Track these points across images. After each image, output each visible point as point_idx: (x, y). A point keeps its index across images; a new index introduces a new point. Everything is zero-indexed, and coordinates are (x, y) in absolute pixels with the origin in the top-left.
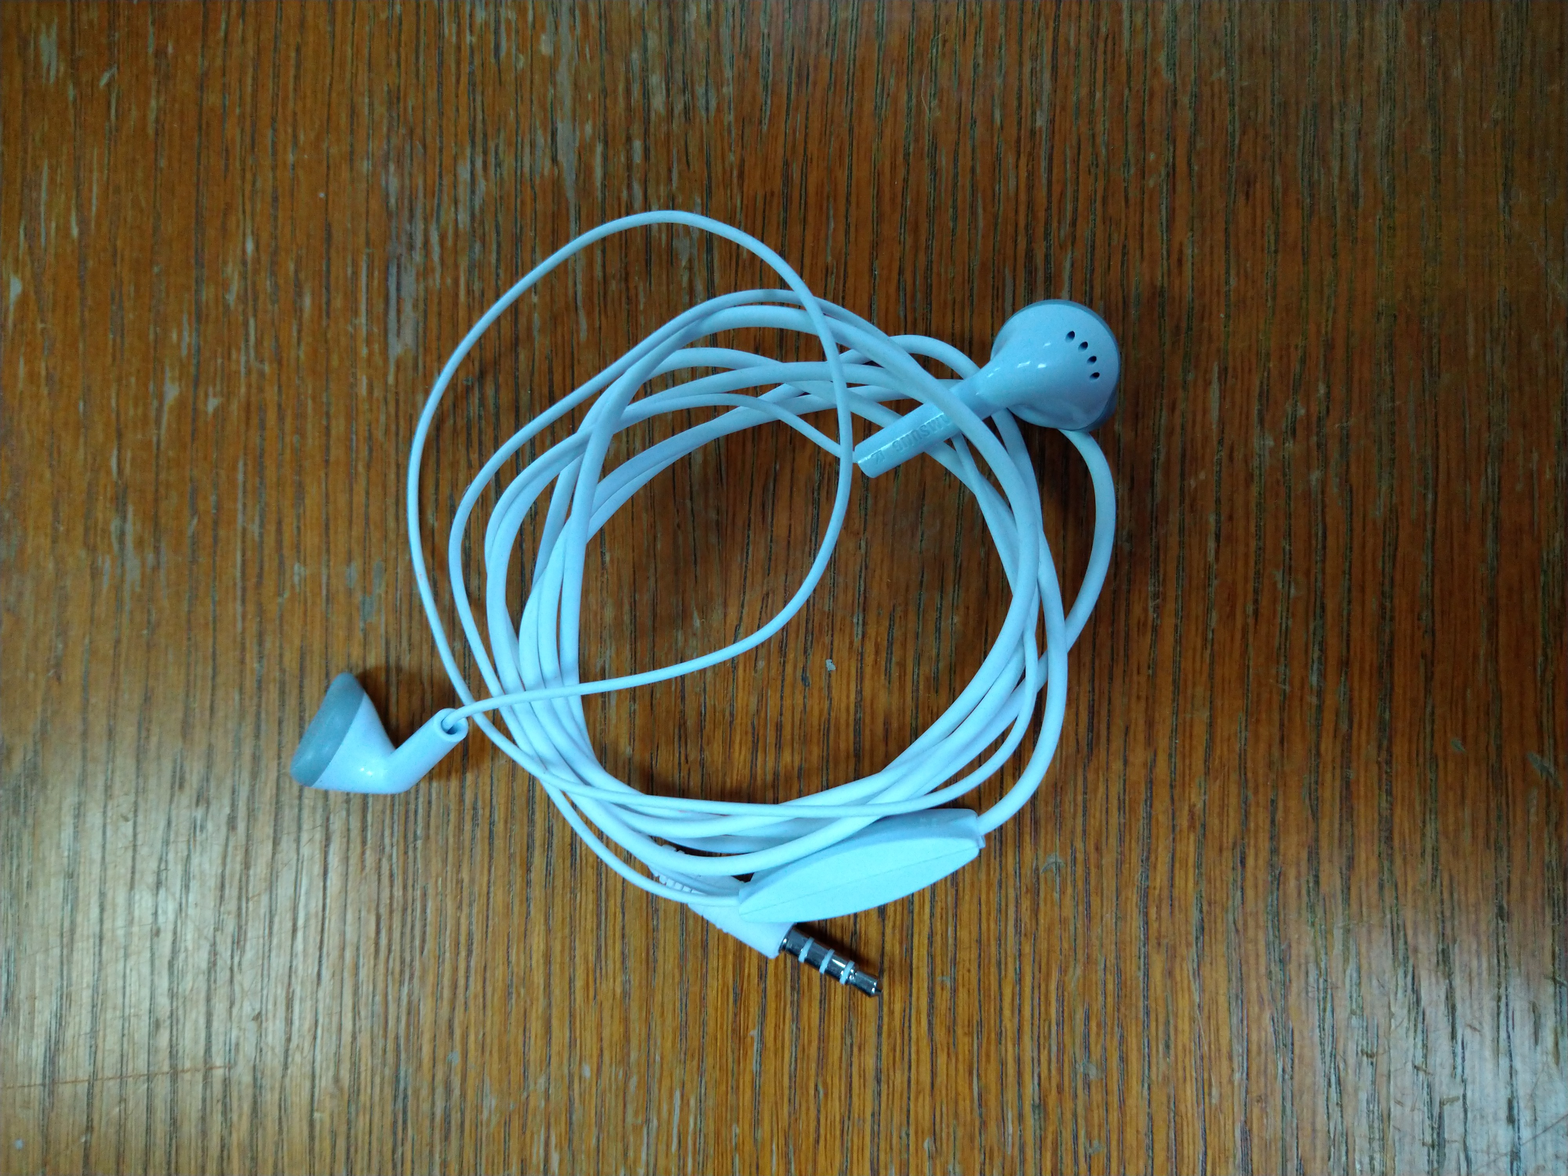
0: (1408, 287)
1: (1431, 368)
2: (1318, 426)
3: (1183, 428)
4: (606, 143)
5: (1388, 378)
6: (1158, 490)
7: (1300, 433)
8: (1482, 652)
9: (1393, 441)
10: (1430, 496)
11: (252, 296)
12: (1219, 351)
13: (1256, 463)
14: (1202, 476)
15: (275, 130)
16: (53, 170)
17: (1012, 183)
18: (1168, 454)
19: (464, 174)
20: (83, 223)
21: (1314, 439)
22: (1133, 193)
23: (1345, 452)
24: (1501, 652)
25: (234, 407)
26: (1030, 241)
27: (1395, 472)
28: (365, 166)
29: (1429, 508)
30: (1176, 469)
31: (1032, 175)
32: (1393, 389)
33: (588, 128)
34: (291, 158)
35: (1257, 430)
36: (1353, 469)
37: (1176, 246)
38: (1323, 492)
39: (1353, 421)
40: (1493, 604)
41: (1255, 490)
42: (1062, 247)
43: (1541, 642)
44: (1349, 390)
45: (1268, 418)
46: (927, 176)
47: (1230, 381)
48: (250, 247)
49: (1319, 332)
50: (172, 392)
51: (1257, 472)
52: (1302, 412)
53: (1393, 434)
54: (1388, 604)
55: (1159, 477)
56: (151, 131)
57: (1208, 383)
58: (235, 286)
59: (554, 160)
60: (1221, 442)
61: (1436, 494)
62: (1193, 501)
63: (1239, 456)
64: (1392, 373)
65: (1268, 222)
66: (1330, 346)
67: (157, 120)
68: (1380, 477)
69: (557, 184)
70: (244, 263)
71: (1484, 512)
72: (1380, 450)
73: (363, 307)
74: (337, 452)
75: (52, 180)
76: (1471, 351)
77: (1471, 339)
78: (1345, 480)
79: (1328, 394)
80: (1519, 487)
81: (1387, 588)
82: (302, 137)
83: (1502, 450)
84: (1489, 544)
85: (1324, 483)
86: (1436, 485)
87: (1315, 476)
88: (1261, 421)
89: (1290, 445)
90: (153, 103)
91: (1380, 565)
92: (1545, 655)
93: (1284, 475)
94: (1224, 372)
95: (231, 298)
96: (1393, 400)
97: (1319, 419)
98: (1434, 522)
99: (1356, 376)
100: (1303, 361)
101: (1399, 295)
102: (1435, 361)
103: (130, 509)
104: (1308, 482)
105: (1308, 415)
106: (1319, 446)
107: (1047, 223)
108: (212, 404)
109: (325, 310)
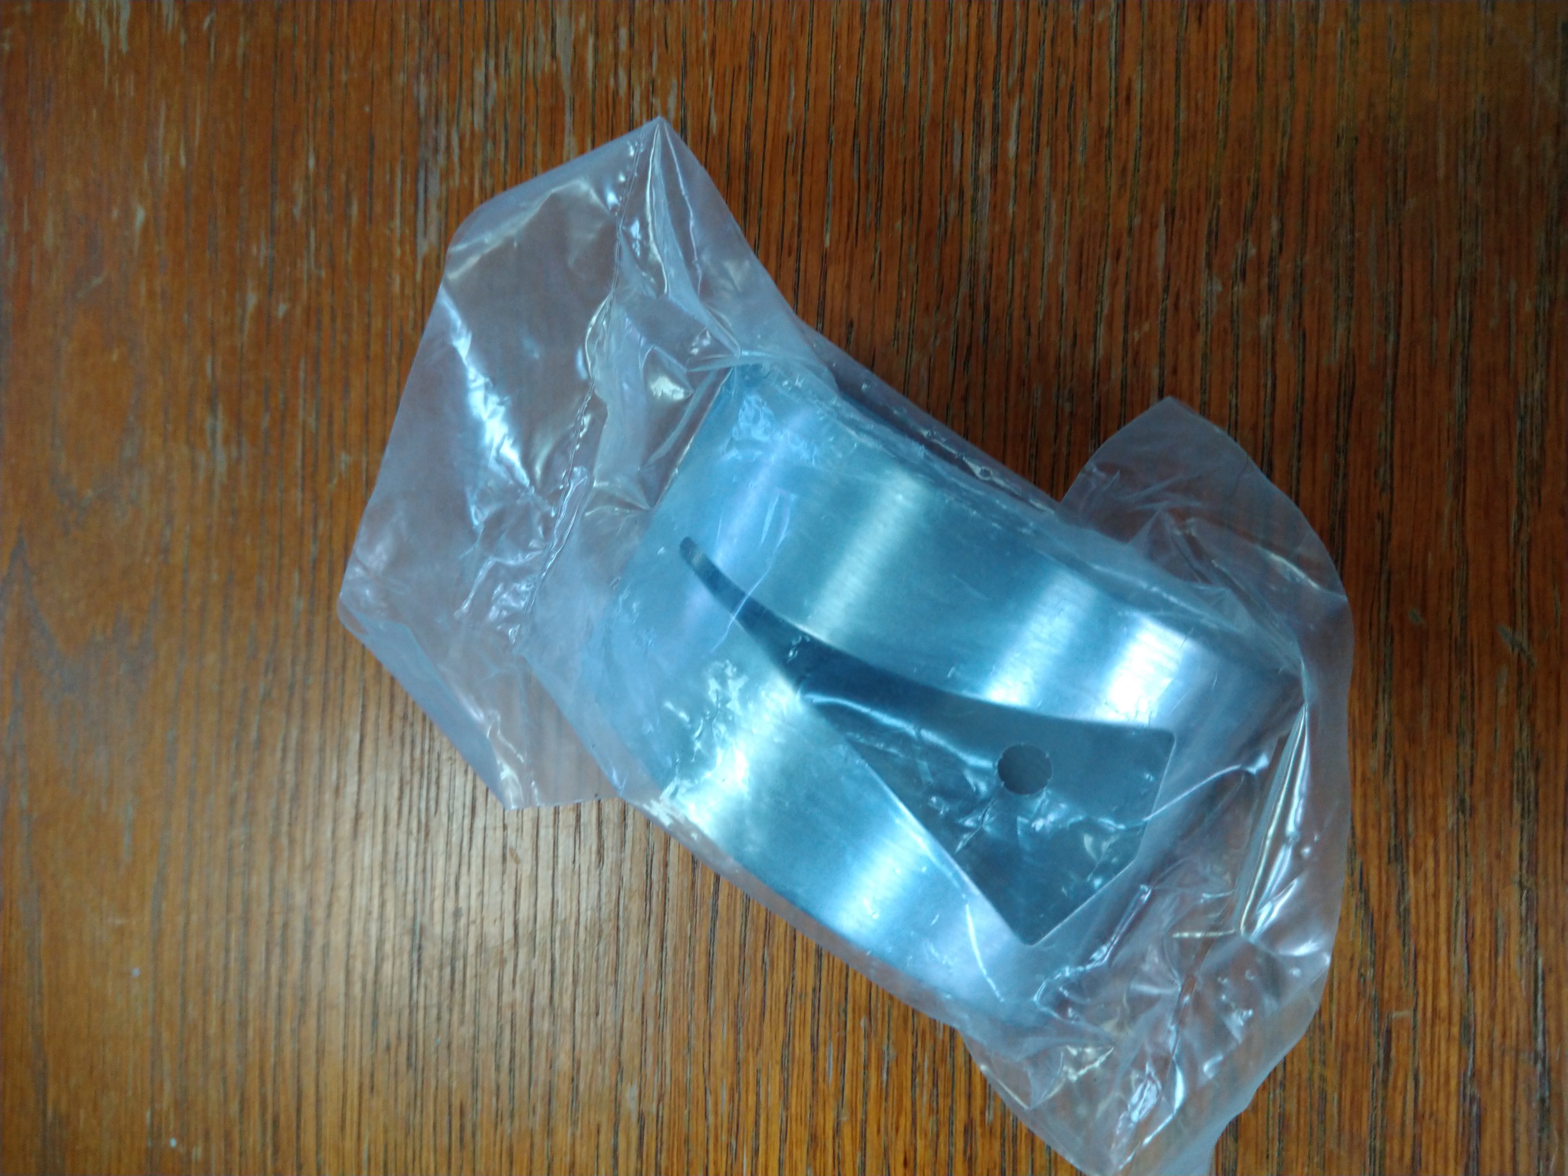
0: (1371, 105)
1: (1396, 193)
2: (1270, 265)
3: (1127, 276)
4: (597, 35)
5: (1348, 208)
6: (1101, 345)
7: (1251, 276)
8: (1446, 511)
9: (1351, 277)
10: (1391, 338)
11: (313, 207)
12: (1166, 192)
13: (1202, 312)
14: (1146, 327)
15: (332, 53)
16: (169, 108)
17: (963, 33)
18: (1112, 306)
19: (479, 77)
20: (189, 154)
21: (1265, 281)
22: (1083, 31)
23: (1298, 296)
24: (1469, 509)
25: (299, 311)
26: (978, 93)
27: (1353, 313)
28: (401, 79)
29: (1390, 351)
30: (1119, 323)
31: (982, 22)
32: (1352, 220)
33: (582, 21)
34: (344, 78)
35: (1204, 275)
36: (1306, 311)
37: (1125, 82)
38: (1274, 340)
39: (1307, 258)
40: (1460, 456)
41: (1201, 339)
42: (1010, 95)
43: (1514, 499)
44: (1305, 225)
45: (1216, 262)
46: (882, 34)
47: (1178, 223)
48: (312, 163)
49: (1273, 162)
50: (252, 300)
51: (1203, 321)
52: (1252, 252)
53: (1353, 270)
54: (1342, 460)
55: (1102, 330)
56: (239, 64)
57: (1154, 227)
58: (300, 200)
59: (554, 56)
60: (1166, 289)
61: (1398, 335)
62: (1137, 354)
63: (1184, 303)
64: (1351, 201)
65: (1221, 47)
66: (1284, 177)
67: (244, 55)
68: (1336, 318)
69: (554, 78)
70: (307, 178)
71: (1452, 354)
72: (1337, 288)
73: (398, 209)
74: (375, 348)
75: (168, 118)
76: (1441, 173)
77: (1441, 158)
78: (1298, 324)
79: (1281, 232)
80: (1493, 323)
81: (1341, 441)
82: (353, 58)
83: (1474, 281)
84: (1457, 388)
85: (1274, 329)
86: (1398, 325)
87: (1265, 321)
88: (1209, 265)
89: (1239, 289)
90: (241, 39)
91: (1334, 417)
92: (1520, 515)
93: (1232, 322)
94: (1171, 213)
95: (297, 211)
96: (1352, 232)
97: (1271, 259)
98: (1396, 365)
99: (1313, 208)
100: (1255, 197)
101: (1362, 116)
102: (1400, 186)
103: (220, 408)
104: (1258, 327)
105: (1259, 254)
106: (1270, 288)
107: (996, 71)
108: (282, 309)
109: (367, 217)
